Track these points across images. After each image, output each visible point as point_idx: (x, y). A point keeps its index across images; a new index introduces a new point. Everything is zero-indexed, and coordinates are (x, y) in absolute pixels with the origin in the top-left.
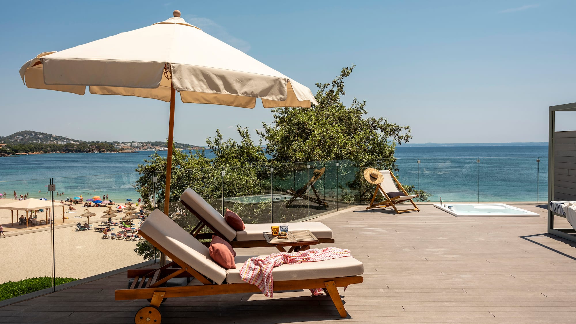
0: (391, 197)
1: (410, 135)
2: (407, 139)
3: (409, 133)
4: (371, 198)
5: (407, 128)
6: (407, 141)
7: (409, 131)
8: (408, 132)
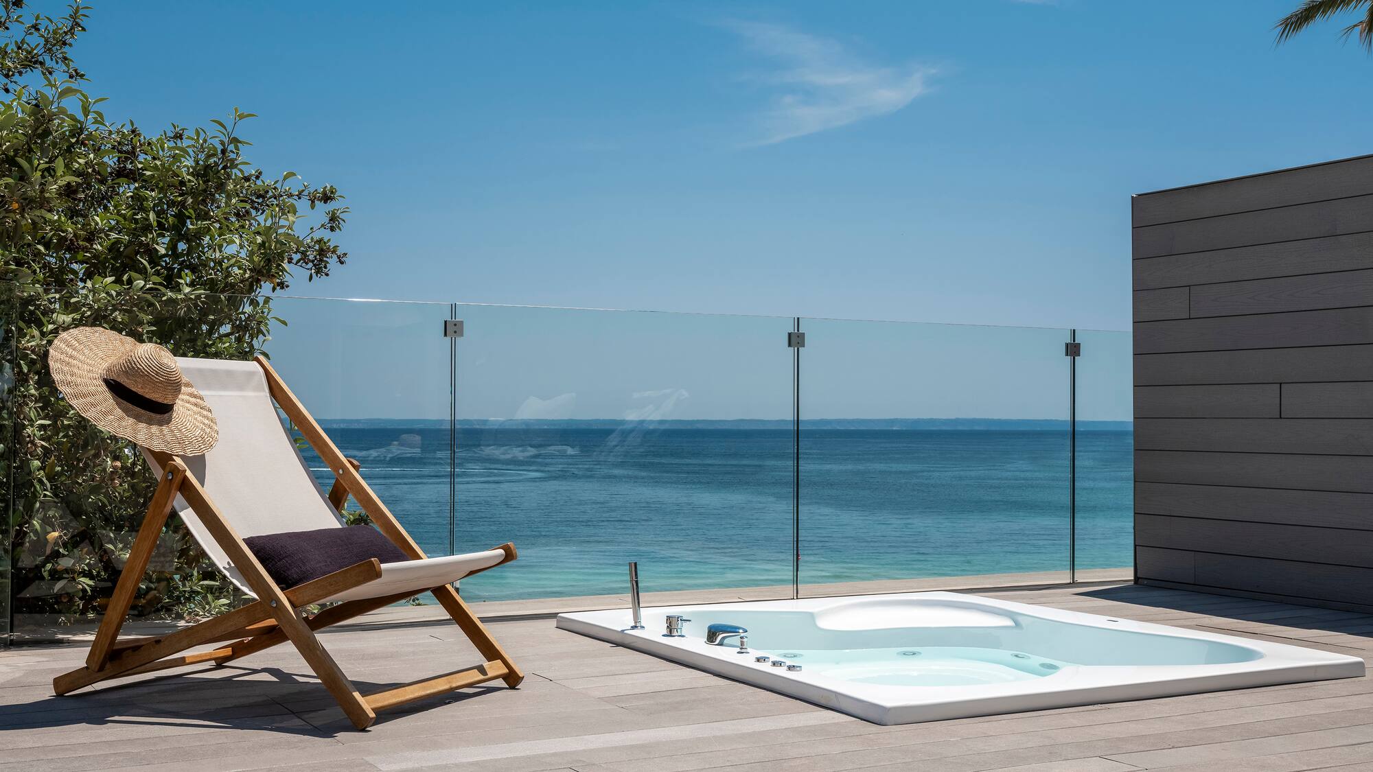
0: (294, 573)
1: (333, 239)
2: (321, 260)
3: (332, 229)
4: (104, 592)
5: (326, 198)
6: (318, 272)
7: (333, 218)
8: (327, 220)
